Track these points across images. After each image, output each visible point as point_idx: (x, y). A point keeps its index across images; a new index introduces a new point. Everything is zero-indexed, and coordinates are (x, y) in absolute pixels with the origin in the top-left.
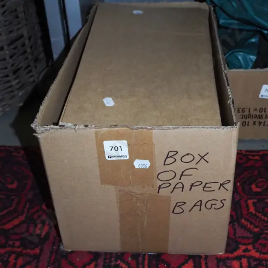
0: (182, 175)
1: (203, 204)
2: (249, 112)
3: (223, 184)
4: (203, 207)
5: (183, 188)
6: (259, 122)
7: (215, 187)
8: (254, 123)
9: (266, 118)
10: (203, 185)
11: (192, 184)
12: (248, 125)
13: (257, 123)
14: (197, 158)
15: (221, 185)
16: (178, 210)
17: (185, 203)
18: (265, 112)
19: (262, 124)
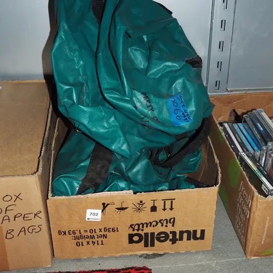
0: (6, 210)
1: (26, 229)
2: (80, 233)
3: (36, 214)
4: (27, 232)
5: (9, 219)
6: (93, 242)
7: (32, 216)
8: (88, 243)
9: (98, 238)
10: (23, 216)
11: (15, 216)
12: (82, 245)
13: (90, 243)
14: (14, 198)
15: (35, 215)
16: (9, 236)
17: (13, 230)
18: (95, 232)
19: (96, 243)
